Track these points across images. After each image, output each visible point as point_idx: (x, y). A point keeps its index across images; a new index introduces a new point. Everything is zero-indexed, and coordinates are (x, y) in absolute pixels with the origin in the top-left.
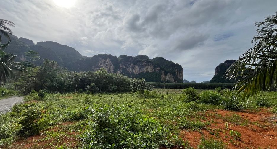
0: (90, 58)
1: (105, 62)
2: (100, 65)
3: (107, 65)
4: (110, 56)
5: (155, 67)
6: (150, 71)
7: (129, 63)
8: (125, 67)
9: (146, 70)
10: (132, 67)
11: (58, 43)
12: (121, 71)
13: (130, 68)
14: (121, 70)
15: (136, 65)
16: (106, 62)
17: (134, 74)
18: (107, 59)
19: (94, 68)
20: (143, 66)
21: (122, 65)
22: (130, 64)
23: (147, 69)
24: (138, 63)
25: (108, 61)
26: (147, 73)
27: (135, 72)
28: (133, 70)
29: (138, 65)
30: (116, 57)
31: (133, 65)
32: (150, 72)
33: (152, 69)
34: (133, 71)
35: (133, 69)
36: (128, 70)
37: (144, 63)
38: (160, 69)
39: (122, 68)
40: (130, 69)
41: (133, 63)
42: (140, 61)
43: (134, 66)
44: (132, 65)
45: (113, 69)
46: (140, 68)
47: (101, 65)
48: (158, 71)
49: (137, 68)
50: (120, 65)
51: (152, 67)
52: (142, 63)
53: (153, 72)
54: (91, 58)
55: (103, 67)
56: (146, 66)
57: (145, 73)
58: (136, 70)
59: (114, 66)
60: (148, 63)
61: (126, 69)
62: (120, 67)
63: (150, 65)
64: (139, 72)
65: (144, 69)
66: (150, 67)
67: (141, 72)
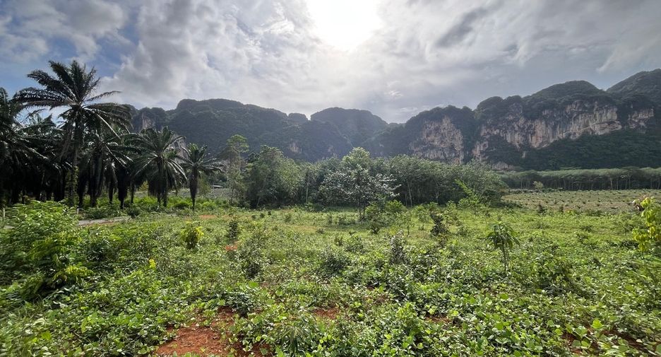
0: (401, 126)
1: (437, 130)
2: (427, 136)
3: (443, 136)
4: (451, 111)
5: (623, 114)
6: (603, 129)
7: (511, 118)
8: (498, 131)
9: (582, 130)
10: (523, 128)
11: (341, 108)
12: (485, 145)
13: (516, 131)
14: (486, 143)
15: (537, 121)
16: (442, 127)
17: (534, 149)
18: (444, 121)
19: (413, 148)
20: (569, 119)
21: (489, 127)
22: (516, 120)
23: (586, 125)
24: (545, 112)
25: (446, 123)
26: (587, 138)
27: (535, 143)
28: (526, 137)
29: (544, 118)
30: (466, 110)
31: (525, 122)
32: (600, 133)
33: (610, 123)
34: (527, 139)
35: (527, 133)
36: (509, 140)
37: (569, 107)
38: (652, 115)
39: (488, 137)
40: (516, 136)
41: (525, 116)
42: (552, 106)
43: (529, 123)
44: (522, 121)
45: (460, 142)
46: (554, 128)
47: (429, 138)
48: (642, 124)
49: (540, 127)
50: (480, 131)
51: (611, 115)
52: (563, 108)
53: (613, 133)
54: (404, 126)
55: (433, 141)
56: (578, 115)
57: (577, 141)
58: (537, 137)
59: (463, 134)
60: (586, 106)
61: (503, 137)
62: (482, 134)
63: (597, 110)
64: (552, 141)
65: (571, 129)
66: (597, 116)
67: (560, 139)
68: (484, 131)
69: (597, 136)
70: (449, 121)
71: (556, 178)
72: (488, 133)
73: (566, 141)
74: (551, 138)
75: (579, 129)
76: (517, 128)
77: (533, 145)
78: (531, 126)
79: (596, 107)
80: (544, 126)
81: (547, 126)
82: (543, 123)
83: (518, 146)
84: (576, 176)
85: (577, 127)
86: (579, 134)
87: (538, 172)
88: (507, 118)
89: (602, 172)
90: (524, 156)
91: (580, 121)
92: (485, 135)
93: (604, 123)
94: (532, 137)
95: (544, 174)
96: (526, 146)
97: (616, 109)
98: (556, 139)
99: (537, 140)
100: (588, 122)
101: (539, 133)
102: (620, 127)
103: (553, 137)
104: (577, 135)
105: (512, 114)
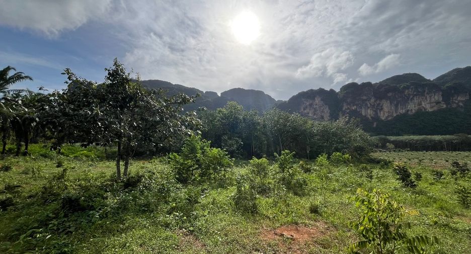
0: (285, 102)
1: (311, 105)
2: (304, 109)
3: (315, 110)
4: (321, 92)
6: (432, 107)
7: (365, 98)
8: (355, 107)
9: (417, 107)
10: (374, 105)
13: (368, 108)
14: (347, 115)
15: (384, 100)
16: (314, 103)
17: (382, 121)
18: (316, 99)
20: (406, 100)
21: (348, 104)
22: (369, 99)
23: (420, 104)
24: (390, 94)
25: (318, 100)
26: (421, 113)
27: (383, 116)
28: (376, 112)
29: (389, 98)
30: (332, 91)
31: (375, 101)
32: (430, 110)
33: (438, 103)
34: (377, 113)
35: (377, 109)
36: (363, 114)
37: (407, 91)
38: (468, 98)
39: (348, 111)
40: (369, 111)
42: (394, 90)
43: (378, 102)
44: (373, 100)
45: (328, 114)
46: (396, 106)
47: (305, 111)
48: (461, 104)
49: (386, 105)
50: (342, 106)
51: (438, 97)
52: (403, 92)
53: (440, 111)
54: (287, 102)
55: (308, 113)
56: (414, 97)
57: (414, 115)
58: (384, 112)
59: (329, 108)
60: (419, 90)
61: (359, 112)
62: (344, 109)
63: (427, 94)
64: (395, 115)
65: (409, 106)
66: (428, 97)
67: (401, 114)
68: (345, 107)
69: (428, 112)
70: (319, 99)
71: (402, 141)
72: (348, 108)
73: (405, 115)
74: (394, 112)
75: (415, 107)
76: (369, 105)
77: (381, 118)
78: (380, 103)
79: (426, 91)
80: (389, 104)
81: (391, 104)
82: (388, 102)
83: (370, 118)
84: (417, 141)
85: (413, 105)
86: (415, 110)
87: (388, 137)
88: (362, 98)
89: (437, 138)
90: (375, 126)
91: (415, 101)
92: (346, 109)
93: (432, 103)
94: (380, 112)
95: (392, 138)
96: (376, 118)
97: (441, 93)
98: (398, 114)
99: (384, 114)
100: (421, 102)
101: (386, 109)
102: (445, 106)
103: (396, 112)
104: (414, 111)
105: (365, 95)
